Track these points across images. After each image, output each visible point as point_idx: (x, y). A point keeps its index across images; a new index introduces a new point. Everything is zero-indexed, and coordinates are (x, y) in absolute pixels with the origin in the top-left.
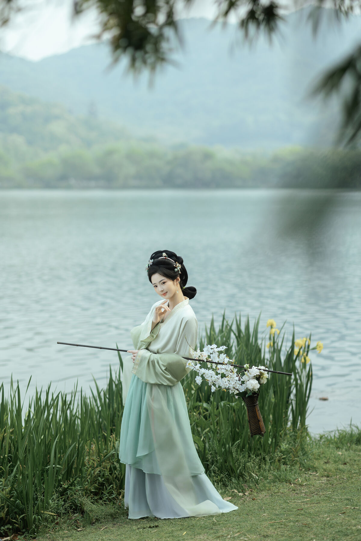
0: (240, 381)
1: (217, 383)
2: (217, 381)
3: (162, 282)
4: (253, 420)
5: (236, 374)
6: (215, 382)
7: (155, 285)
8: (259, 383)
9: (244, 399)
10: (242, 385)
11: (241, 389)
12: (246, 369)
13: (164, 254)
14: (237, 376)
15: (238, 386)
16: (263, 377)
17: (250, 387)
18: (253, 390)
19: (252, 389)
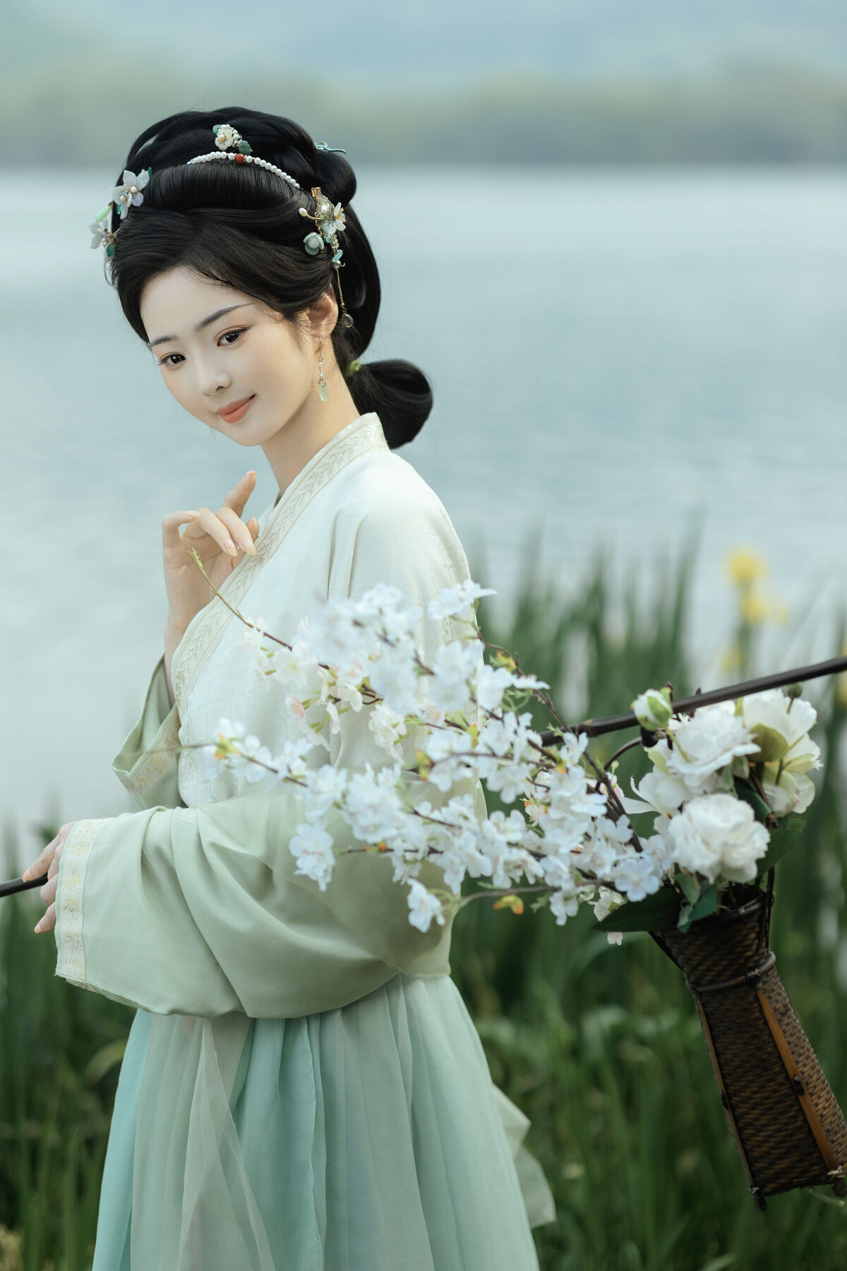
0: (624, 821)
1: (449, 855)
2: (449, 844)
3: (221, 326)
4: (754, 1087)
5: (581, 778)
6: (432, 851)
7: (166, 349)
8: (760, 816)
9: (668, 943)
10: (639, 849)
11: (635, 877)
12: (648, 727)
13: (226, 134)
14: (590, 791)
15: (606, 860)
16: (781, 768)
17: (700, 859)
18: (719, 878)
19: (711, 869)
